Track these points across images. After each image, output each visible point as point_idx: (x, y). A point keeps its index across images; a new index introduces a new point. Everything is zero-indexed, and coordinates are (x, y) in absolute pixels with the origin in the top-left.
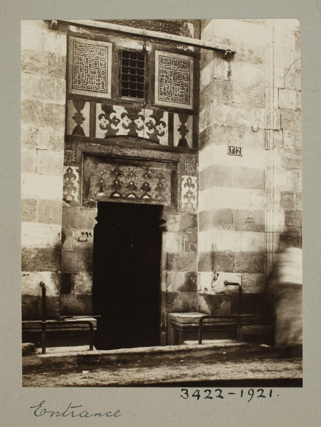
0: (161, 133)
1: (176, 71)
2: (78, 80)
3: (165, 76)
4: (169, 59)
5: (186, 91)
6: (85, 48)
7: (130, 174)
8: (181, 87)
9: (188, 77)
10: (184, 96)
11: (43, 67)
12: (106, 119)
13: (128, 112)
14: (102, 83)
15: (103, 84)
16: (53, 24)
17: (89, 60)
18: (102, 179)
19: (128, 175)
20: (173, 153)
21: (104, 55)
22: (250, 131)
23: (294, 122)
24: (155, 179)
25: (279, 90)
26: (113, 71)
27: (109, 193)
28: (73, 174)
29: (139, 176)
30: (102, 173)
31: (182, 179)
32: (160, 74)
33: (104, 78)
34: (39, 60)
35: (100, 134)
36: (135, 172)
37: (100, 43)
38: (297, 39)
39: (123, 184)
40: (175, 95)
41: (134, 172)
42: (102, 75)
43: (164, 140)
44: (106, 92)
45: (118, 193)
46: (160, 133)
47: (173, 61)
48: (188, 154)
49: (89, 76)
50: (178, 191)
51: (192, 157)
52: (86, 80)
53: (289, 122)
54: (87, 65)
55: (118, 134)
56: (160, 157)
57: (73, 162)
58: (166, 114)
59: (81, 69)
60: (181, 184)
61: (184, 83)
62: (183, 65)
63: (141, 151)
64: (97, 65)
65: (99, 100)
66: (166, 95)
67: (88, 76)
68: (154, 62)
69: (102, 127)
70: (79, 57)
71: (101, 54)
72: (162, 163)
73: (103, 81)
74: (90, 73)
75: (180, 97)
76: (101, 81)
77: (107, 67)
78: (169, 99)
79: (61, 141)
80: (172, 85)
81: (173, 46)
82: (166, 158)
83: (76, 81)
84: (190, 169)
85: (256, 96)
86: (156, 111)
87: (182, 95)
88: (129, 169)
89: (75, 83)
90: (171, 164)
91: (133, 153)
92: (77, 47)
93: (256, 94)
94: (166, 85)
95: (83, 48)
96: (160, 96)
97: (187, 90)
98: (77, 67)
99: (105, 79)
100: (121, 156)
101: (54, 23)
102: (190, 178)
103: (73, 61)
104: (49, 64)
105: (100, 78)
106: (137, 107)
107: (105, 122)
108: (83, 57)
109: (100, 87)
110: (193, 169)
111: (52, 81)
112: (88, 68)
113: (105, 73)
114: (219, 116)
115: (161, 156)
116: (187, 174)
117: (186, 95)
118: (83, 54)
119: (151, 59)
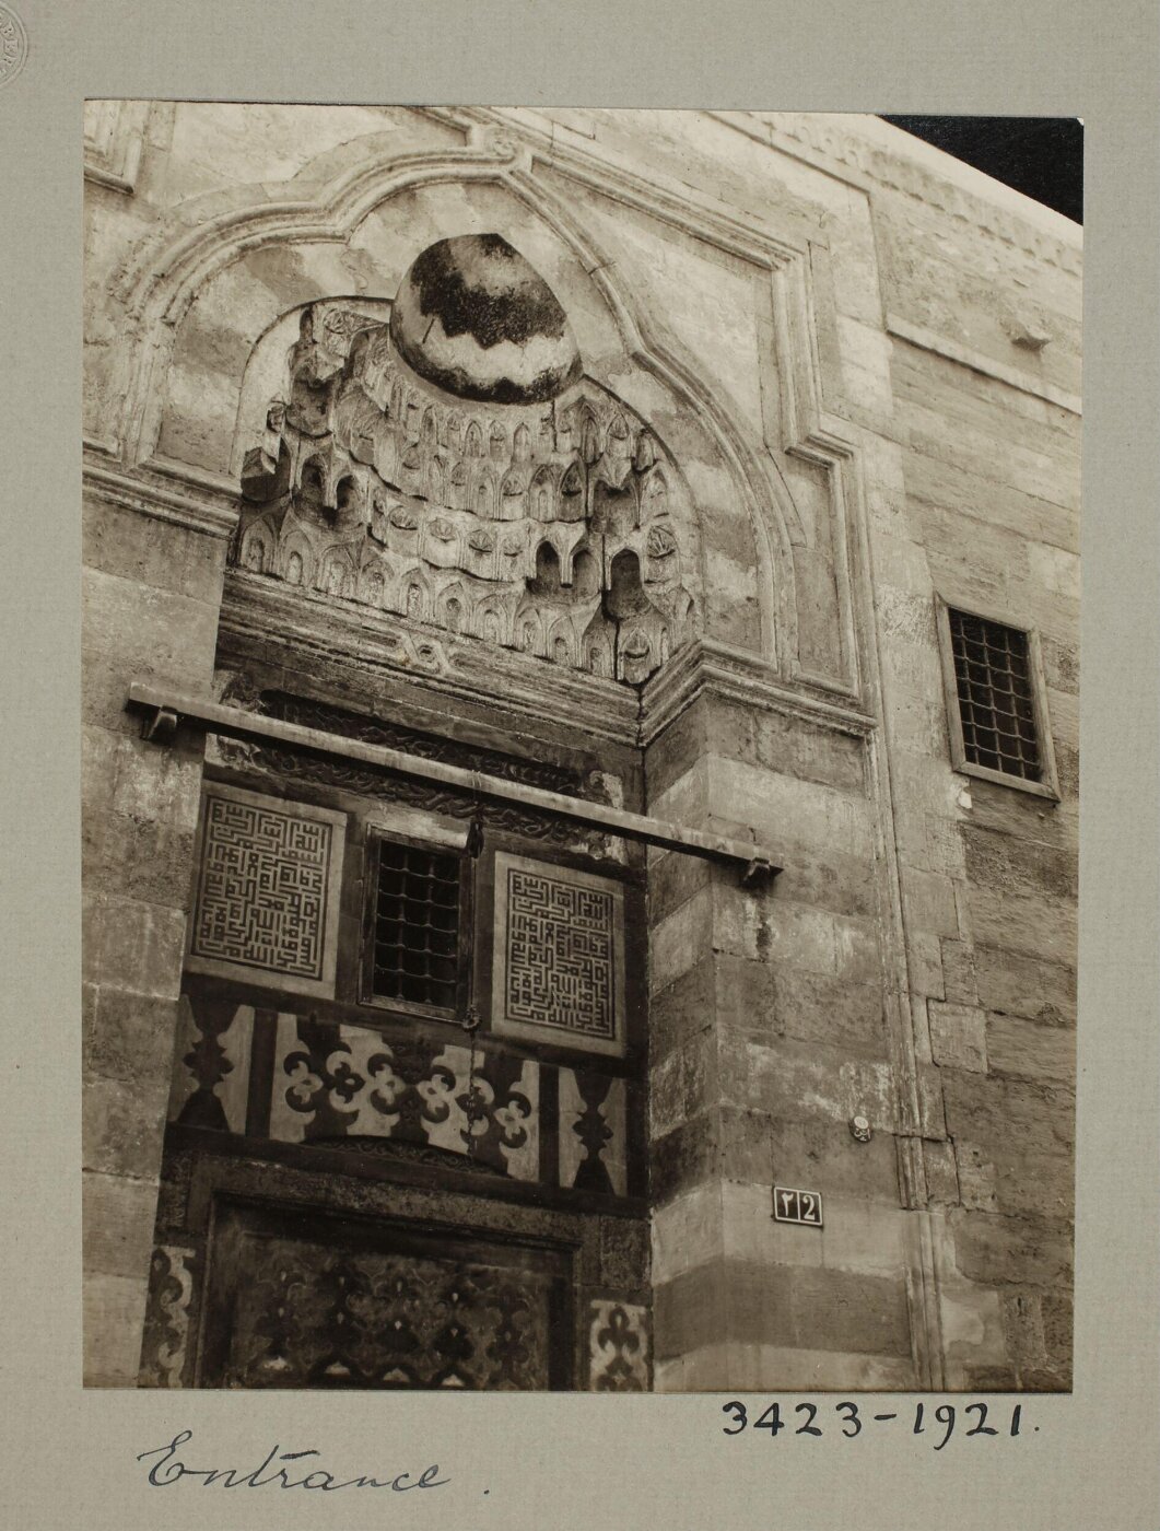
0: (513, 1135)
1: (567, 925)
2: (217, 927)
3: (527, 937)
4: (543, 883)
5: (600, 993)
6: (250, 820)
7: (395, 1286)
8: (583, 980)
9: (606, 947)
10: (595, 1010)
11: (104, 863)
12: (310, 1071)
13: (394, 1051)
14: (303, 944)
15: (309, 946)
16: (160, 725)
17: (261, 859)
18: (281, 1302)
19: (385, 1289)
20: (556, 1213)
21: (315, 851)
22: (846, 1139)
23: (986, 1115)
24: (488, 1310)
25: (931, 1002)
26: (344, 905)
27: (308, 1362)
28: (171, 1278)
29: (426, 1295)
30: (284, 1277)
31: (595, 1314)
32: (511, 929)
33: (311, 927)
34: (93, 840)
35: (288, 1126)
36: (414, 1281)
37: (303, 808)
38: (969, 847)
39: (365, 1325)
40: (564, 1005)
41: (409, 1277)
42: (305, 914)
43: (524, 1162)
44: (316, 975)
45: (344, 1363)
46: (509, 1134)
47: (556, 890)
48: (612, 1219)
49: (258, 917)
50: (578, 1360)
51: (627, 1231)
52: (247, 929)
53: (972, 1114)
54: (251, 878)
55: (354, 1129)
56: (510, 1226)
57: (176, 1228)
58: (531, 1069)
59: (230, 890)
60: (587, 1333)
61: (594, 965)
62: (590, 906)
63: (438, 1197)
64: (288, 880)
65: (291, 1002)
66: (533, 1003)
67: (252, 915)
68: (490, 890)
69: (294, 1101)
70: (224, 848)
71: (307, 846)
72: (515, 1249)
73: (307, 936)
74: (261, 905)
75: (581, 1014)
76: (300, 935)
77: (326, 891)
78: (544, 1019)
79: (150, 1138)
80: (552, 968)
81: (554, 844)
82: (534, 1231)
83: (208, 930)
84: (618, 1276)
85: (854, 1019)
86: (496, 1057)
87: (586, 1005)
88: (390, 1267)
89: (202, 936)
90: (548, 1253)
91: (408, 1204)
92: (220, 816)
93: (854, 1011)
94: (532, 969)
95: (243, 819)
96: (510, 1005)
97: (604, 989)
98: (214, 882)
99: (316, 929)
100: (361, 1215)
101: (166, 721)
102: (619, 1311)
103: (202, 860)
104: (131, 855)
105: (297, 925)
106: (428, 1037)
107: (307, 1082)
108: (241, 849)
109: (295, 956)
110: (632, 1277)
111: (135, 916)
112: (254, 888)
113: (318, 912)
114: (736, 1079)
115: (512, 1221)
116: (608, 1294)
117: (602, 1008)
118: (240, 840)
119: (479, 880)
